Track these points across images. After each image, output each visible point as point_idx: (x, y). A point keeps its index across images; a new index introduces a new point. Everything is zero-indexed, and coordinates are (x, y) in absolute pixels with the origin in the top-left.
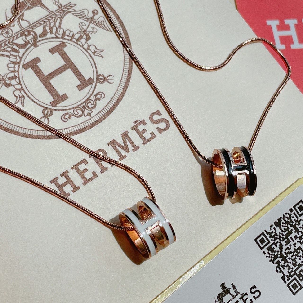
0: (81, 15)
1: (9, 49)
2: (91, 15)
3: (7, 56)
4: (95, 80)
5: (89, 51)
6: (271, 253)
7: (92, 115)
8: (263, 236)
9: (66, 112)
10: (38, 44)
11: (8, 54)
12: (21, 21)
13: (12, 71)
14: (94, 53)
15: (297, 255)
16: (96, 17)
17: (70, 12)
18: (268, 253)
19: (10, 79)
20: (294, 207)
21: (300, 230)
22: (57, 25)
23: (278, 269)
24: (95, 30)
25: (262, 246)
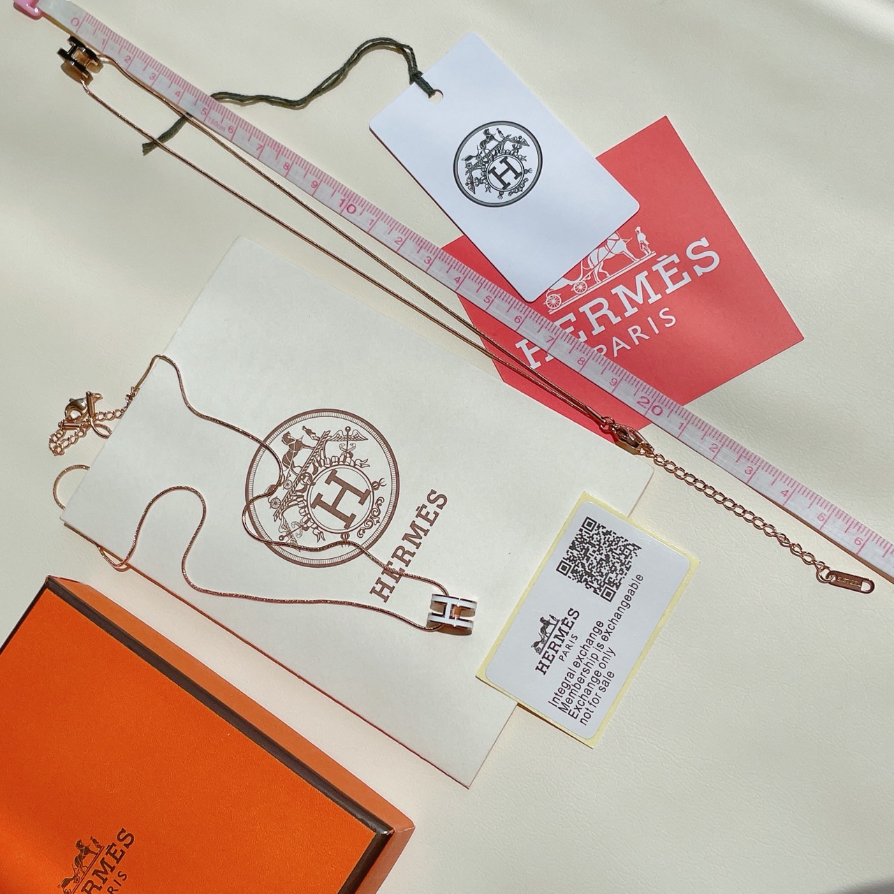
0: (338, 438)
1: (295, 498)
2: (345, 433)
3: (296, 504)
4: (371, 490)
5: (356, 466)
6: (575, 575)
7: (380, 521)
8: (563, 564)
9: (359, 529)
10: (315, 481)
11: (296, 502)
12: (294, 469)
13: (304, 516)
14: (361, 467)
15: (601, 567)
16: (350, 433)
17: (328, 440)
18: (574, 576)
19: (306, 522)
20: (583, 526)
21: (595, 543)
22: (323, 457)
23: (588, 586)
24: (354, 445)
25: (565, 572)
